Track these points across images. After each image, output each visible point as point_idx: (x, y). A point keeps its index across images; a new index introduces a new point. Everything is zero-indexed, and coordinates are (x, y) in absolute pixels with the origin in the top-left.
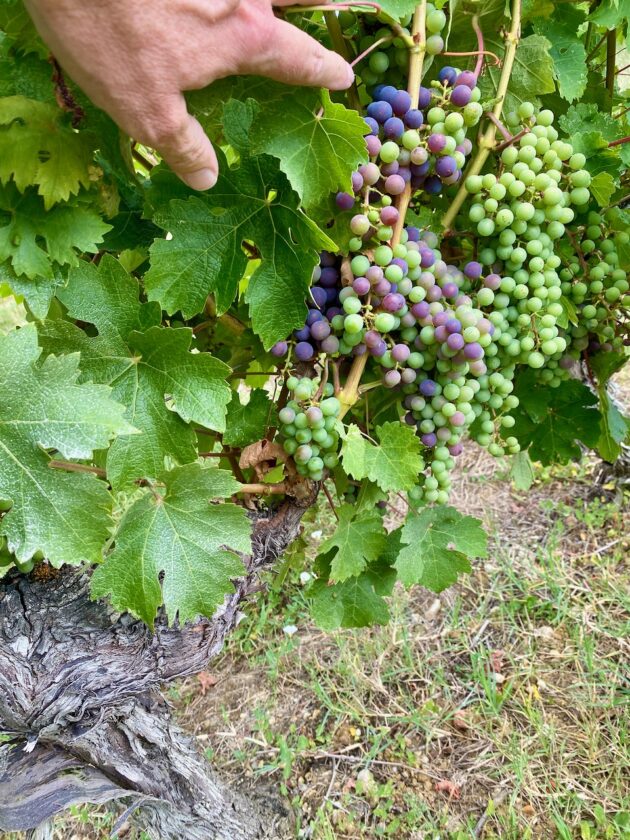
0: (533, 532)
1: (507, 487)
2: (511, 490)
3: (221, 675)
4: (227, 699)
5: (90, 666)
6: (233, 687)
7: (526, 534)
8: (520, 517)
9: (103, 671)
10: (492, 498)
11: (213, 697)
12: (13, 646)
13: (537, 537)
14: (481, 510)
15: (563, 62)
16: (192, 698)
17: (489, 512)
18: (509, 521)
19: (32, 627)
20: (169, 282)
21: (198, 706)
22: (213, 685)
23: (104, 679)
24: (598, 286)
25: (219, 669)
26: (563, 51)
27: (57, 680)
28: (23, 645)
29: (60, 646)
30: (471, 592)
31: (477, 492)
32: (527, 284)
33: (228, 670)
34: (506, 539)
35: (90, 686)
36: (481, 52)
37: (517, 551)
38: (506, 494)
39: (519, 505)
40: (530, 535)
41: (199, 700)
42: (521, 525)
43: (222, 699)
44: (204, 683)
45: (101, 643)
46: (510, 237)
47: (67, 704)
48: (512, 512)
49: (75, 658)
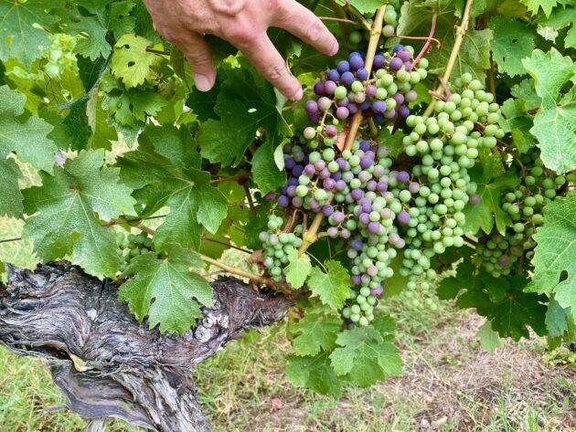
0: (544, 398)
1: (539, 357)
2: (541, 361)
3: (286, 406)
4: (282, 421)
5: (122, 339)
6: (289, 415)
7: (536, 398)
8: (537, 383)
9: (127, 344)
10: (522, 362)
11: (275, 417)
12: (88, 312)
13: (545, 403)
14: (510, 367)
15: (513, 49)
16: (264, 411)
17: (515, 370)
18: (528, 383)
19: (100, 307)
20: (214, 145)
21: (264, 418)
22: (278, 409)
23: (126, 349)
24: (529, 211)
25: (288, 402)
26: (514, 41)
27: (103, 338)
28: (93, 314)
29: (110, 322)
30: (472, 421)
31: (513, 353)
32: (439, 195)
33: (292, 404)
34: (519, 394)
35: (118, 349)
36: (430, 38)
37: (523, 406)
38: (535, 363)
39: (542, 374)
40: (540, 399)
41: (267, 414)
42: (535, 389)
43: (279, 420)
44: (274, 405)
45: (130, 328)
46: (428, 160)
47: (105, 353)
48: (534, 378)
49: (114, 331)
